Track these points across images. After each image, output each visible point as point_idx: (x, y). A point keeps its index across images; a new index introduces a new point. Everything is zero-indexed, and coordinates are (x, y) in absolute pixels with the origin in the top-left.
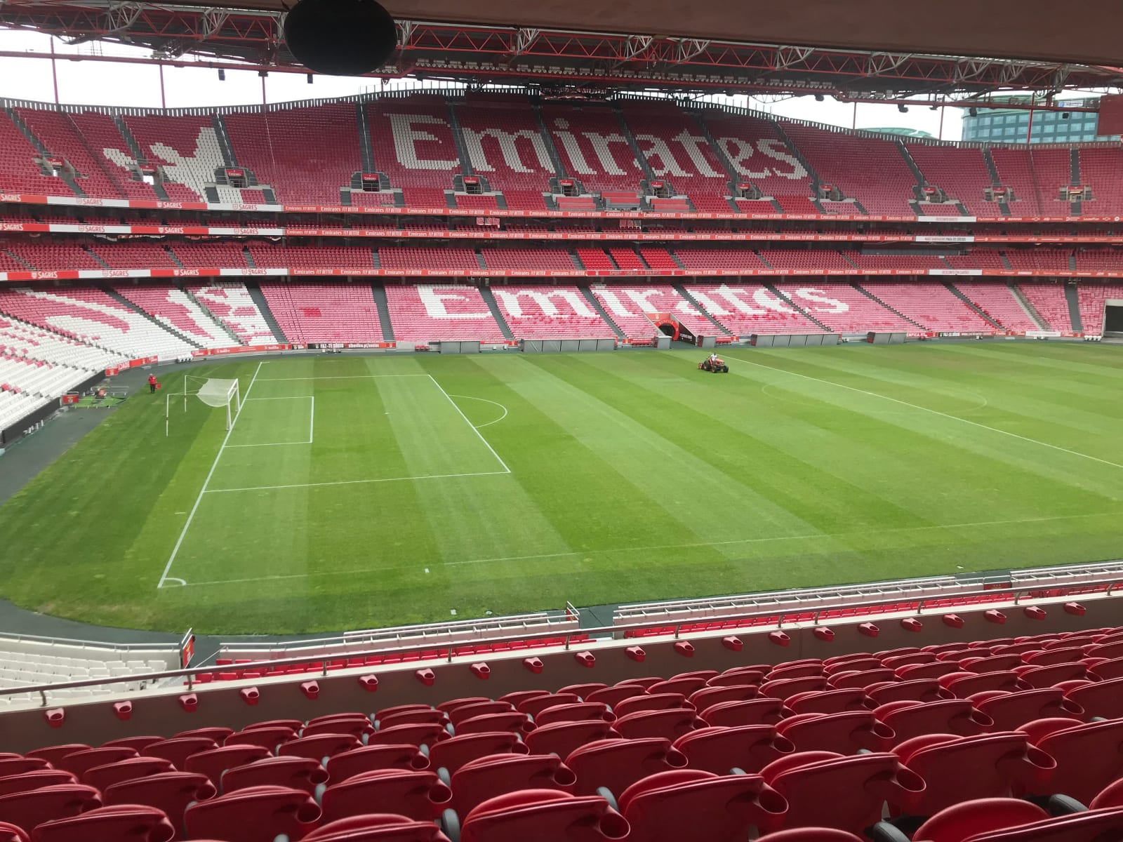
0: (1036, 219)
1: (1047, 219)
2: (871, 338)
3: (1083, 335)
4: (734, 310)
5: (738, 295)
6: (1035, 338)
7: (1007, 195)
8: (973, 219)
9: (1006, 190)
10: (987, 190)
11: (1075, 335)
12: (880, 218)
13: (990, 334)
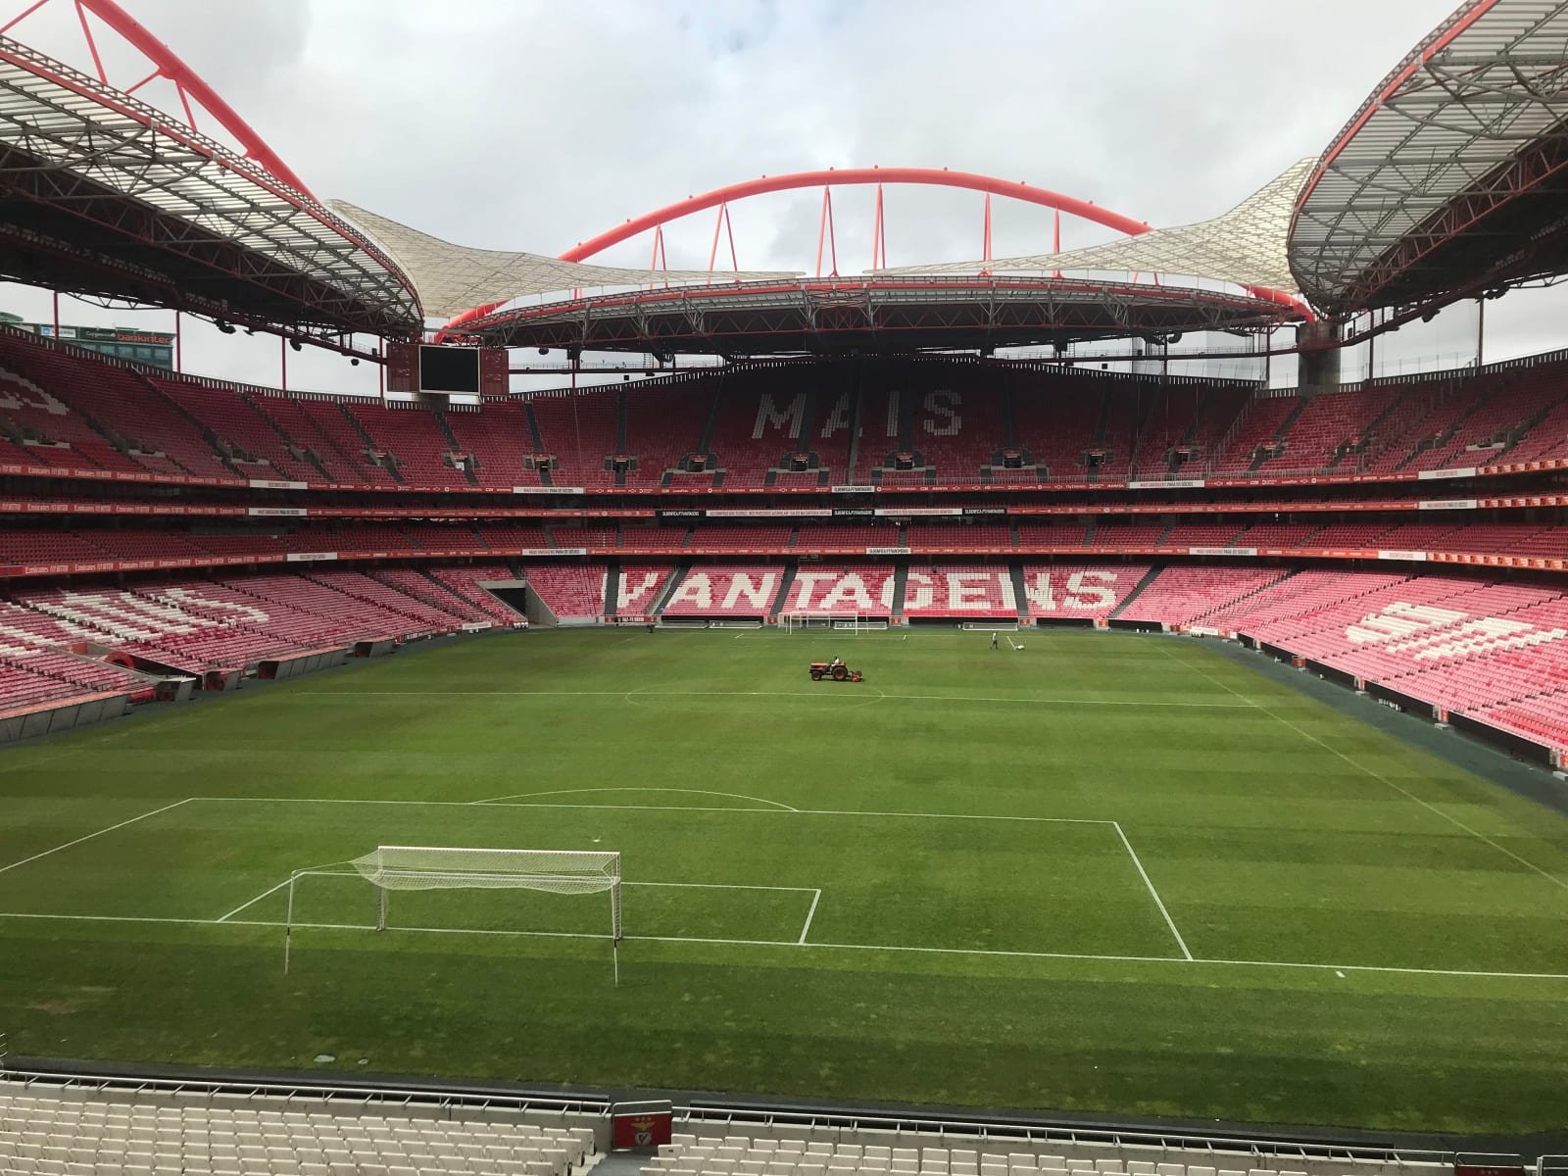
0: (367, 487)
1: (378, 488)
2: (363, 649)
3: (511, 623)
4: (153, 630)
5: (111, 605)
6: (471, 632)
7: (313, 456)
8: (303, 486)
9: (308, 450)
10: (286, 448)
11: (505, 624)
12: (212, 481)
13: (434, 632)
